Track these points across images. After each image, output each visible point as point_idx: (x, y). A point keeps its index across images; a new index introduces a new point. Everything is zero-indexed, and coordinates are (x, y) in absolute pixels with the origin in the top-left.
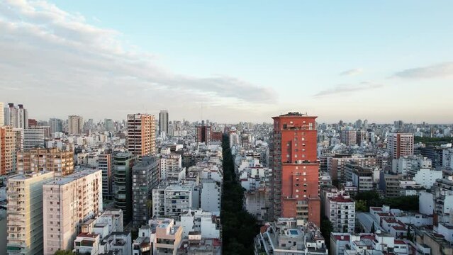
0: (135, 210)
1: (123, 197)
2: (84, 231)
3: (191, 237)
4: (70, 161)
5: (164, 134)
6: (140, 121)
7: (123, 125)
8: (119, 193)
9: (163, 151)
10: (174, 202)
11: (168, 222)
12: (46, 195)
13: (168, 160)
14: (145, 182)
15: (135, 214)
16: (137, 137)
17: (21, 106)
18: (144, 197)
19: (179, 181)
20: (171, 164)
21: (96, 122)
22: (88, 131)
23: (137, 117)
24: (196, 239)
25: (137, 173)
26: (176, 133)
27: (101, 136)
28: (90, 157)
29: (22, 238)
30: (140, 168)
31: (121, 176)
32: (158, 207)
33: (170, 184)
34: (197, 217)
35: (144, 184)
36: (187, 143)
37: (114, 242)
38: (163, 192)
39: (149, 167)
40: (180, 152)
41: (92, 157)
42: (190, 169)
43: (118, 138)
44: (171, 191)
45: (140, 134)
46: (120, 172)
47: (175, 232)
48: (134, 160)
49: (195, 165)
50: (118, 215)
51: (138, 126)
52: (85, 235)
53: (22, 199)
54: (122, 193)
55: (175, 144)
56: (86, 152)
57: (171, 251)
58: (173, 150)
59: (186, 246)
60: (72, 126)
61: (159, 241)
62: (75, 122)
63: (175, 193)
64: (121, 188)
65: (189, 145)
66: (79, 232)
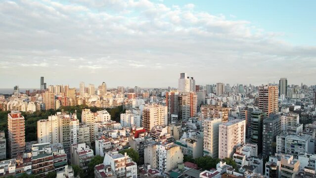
0: (264, 147)
1: (256, 137)
2: (237, 151)
3: (306, 170)
4: (226, 113)
5: (283, 97)
6: (268, 90)
7: (250, 88)
8: (254, 134)
9: (283, 110)
10: (293, 147)
11: (289, 157)
12: (220, 130)
13: (287, 117)
14: (272, 130)
15: (264, 149)
16: (265, 101)
17: (192, 78)
18: (271, 140)
19: (296, 133)
20: (290, 120)
21: (231, 86)
22: (229, 93)
23: (266, 88)
24: (311, 172)
25: (266, 124)
26: (294, 96)
27: (237, 97)
28: (233, 111)
29: (209, 148)
30: (268, 121)
31: (255, 125)
32: (280, 148)
33: (289, 134)
34: (311, 159)
35: (271, 132)
36: (304, 104)
37: (253, 161)
38: (284, 139)
39: (274, 121)
40: (298, 112)
41: (234, 111)
42: (307, 126)
43: (248, 98)
44: (290, 139)
45: (268, 99)
46: (255, 122)
47: (294, 163)
48: (263, 116)
49: (312, 123)
50: (255, 147)
51: (266, 93)
52: (238, 153)
53: (209, 130)
54: (256, 135)
55: (293, 105)
56: (230, 107)
57: (291, 174)
58: (292, 109)
59: (302, 174)
60: (218, 90)
61: (282, 166)
62: (220, 87)
63: (294, 141)
64: (255, 132)
65: (307, 106)
66: (234, 151)
